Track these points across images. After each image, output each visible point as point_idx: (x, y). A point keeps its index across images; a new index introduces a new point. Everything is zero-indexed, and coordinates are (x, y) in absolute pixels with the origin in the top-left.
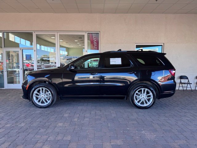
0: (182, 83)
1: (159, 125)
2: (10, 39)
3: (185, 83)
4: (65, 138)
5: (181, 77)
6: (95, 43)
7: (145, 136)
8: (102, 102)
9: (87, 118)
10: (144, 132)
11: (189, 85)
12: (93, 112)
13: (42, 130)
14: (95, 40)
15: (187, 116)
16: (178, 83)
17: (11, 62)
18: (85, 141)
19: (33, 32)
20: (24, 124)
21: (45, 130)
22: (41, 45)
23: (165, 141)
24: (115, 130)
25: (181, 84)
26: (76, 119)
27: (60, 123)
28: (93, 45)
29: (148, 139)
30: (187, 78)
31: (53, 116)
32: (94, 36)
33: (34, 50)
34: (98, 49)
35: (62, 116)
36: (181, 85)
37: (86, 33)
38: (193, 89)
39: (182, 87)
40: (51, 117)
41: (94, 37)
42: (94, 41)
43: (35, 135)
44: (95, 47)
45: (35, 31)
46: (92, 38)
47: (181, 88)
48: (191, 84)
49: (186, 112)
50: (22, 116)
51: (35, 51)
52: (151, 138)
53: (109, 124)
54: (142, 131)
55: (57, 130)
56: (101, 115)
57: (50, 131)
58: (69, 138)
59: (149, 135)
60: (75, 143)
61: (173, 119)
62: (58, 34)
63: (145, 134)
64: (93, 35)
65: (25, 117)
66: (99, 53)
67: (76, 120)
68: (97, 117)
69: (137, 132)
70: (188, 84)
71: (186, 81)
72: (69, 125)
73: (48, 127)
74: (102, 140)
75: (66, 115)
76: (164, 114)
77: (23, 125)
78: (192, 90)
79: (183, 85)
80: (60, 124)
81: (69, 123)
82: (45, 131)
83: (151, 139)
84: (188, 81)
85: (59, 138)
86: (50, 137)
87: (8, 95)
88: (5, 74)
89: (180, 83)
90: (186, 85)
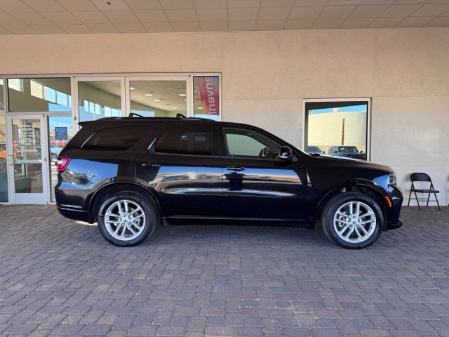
0: (416, 191)
1: (333, 292)
2: (32, 94)
3: (422, 191)
4: (102, 321)
5: (414, 177)
6: (211, 99)
7: (292, 319)
8: (217, 236)
9: (169, 273)
10: (292, 308)
11: (432, 195)
12: (187, 260)
13: (57, 301)
14: (212, 93)
15: (411, 270)
16: (406, 191)
17: (34, 144)
18: (145, 327)
19: (71, 76)
20: (22, 286)
21: (64, 300)
22: (103, 107)
23: (336, 331)
24: (226, 302)
25: (413, 193)
26: (144, 275)
27: (105, 283)
28: (208, 104)
29: (297, 325)
30: (429, 179)
31: (94, 268)
32: (208, 84)
33: (73, 117)
34: (218, 114)
35: (113, 266)
36: (413, 195)
37: (190, 76)
38: (443, 203)
39: (417, 199)
40: (89, 270)
41: (209, 86)
42: (207, 94)
43: (38, 311)
44: (212, 108)
45: (75, 75)
46: (205, 86)
47: (413, 203)
48: (438, 192)
49: (409, 261)
50: (25, 266)
51: (75, 118)
52: (306, 323)
53: (216, 287)
54: (289, 305)
55: (91, 300)
56: (204, 265)
57: (74, 301)
58: (110, 320)
59: (301, 316)
60: (121, 333)
61: (374, 277)
62: (128, 79)
63: (293, 313)
64: (207, 80)
65: (30, 271)
66: (220, 121)
67: (142, 277)
68: (194, 271)
69: (276, 307)
70: (430, 192)
71: (426, 185)
72: (123, 289)
73: (72, 293)
74: (186, 327)
75: (123, 266)
76: (356, 264)
77: (19, 287)
78: (439, 208)
79: (419, 195)
80: (103, 287)
81: (123, 285)
82: (62, 304)
83: (304, 325)
84: (432, 185)
85: (89, 319)
86: (69, 318)
87: (12, 218)
88: (11, 171)
89: (412, 190)
90: (426, 195)
